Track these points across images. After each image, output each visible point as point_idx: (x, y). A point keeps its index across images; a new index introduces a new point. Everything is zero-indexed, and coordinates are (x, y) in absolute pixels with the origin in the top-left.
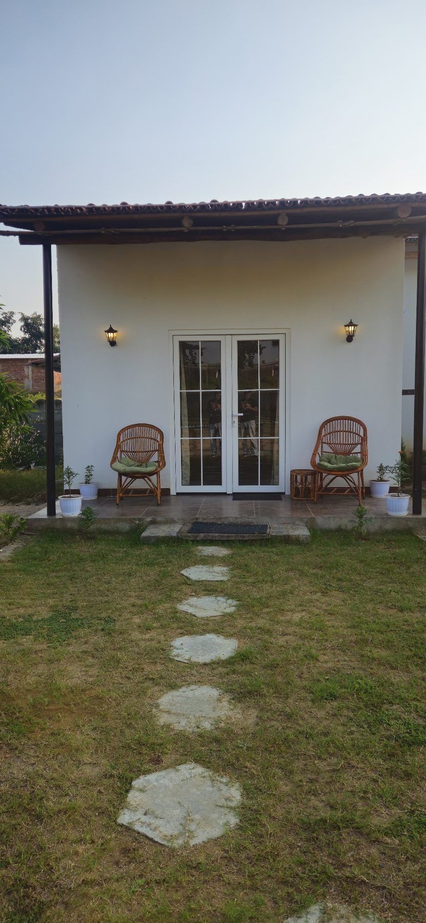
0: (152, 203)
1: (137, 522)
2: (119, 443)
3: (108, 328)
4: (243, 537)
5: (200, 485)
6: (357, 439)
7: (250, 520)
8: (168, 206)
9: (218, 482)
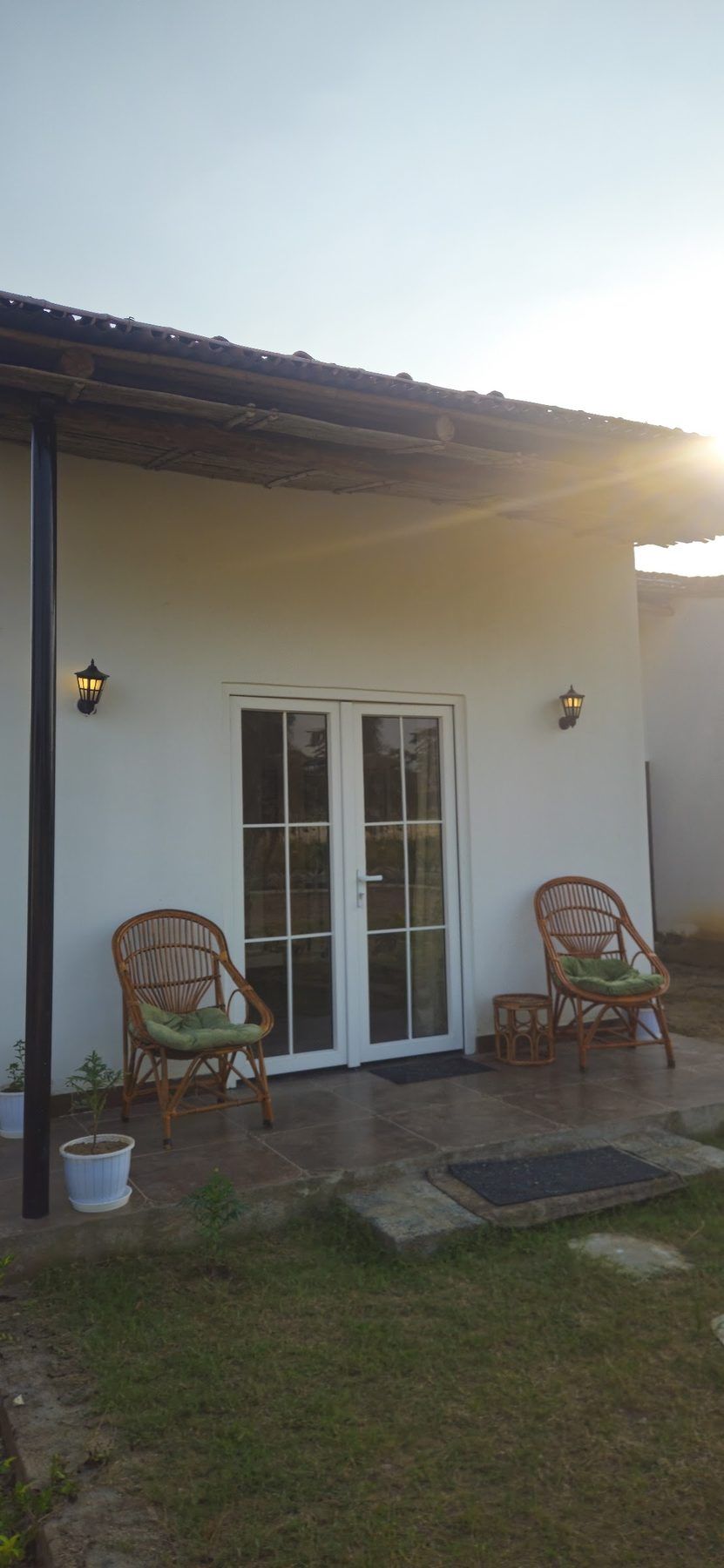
0: (365, 369)
1: (306, 1192)
2: (124, 966)
3: (83, 668)
4: (632, 1193)
5: (287, 1053)
6: (610, 925)
7: (560, 1139)
8: (400, 382)
9: (327, 1042)
